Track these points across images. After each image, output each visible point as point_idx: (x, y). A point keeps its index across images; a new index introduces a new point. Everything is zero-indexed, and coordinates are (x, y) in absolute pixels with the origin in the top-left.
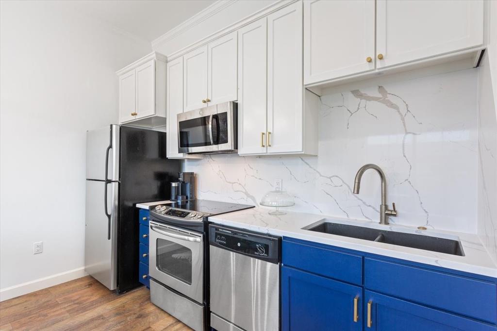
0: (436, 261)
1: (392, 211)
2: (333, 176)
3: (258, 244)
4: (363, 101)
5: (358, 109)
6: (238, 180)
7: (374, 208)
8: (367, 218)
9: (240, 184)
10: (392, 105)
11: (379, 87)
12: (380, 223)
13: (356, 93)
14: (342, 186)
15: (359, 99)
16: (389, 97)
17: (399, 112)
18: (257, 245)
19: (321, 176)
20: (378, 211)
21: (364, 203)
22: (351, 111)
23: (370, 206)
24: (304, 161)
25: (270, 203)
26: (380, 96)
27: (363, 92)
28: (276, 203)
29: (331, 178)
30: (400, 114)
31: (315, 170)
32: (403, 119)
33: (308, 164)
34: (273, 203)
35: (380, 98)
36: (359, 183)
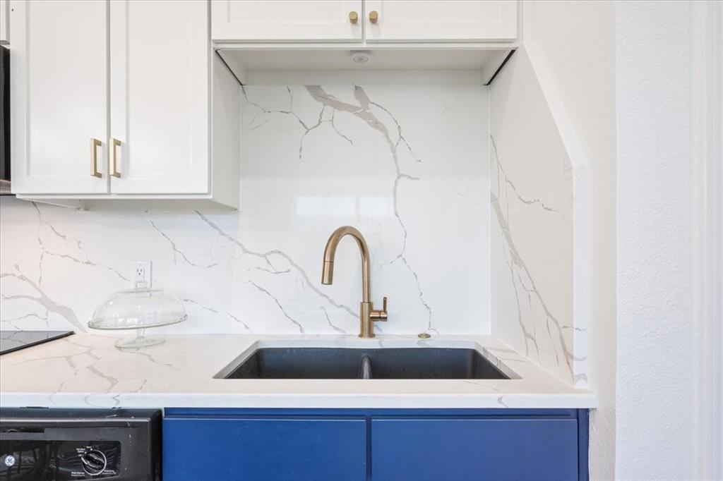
0: (500, 400)
1: (380, 312)
2: (272, 252)
3: (82, 444)
4: (329, 109)
5: (320, 122)
6: (17, 267)
7: (348, 310)
8: (336, 329)
9: (22, 278)
10: (377, 125)
11: (356, 88)
12: (361, 336)
13: (315, 90)
14: (289, 271)
15: (321, 103)
16: (373, 110)
17: (387, 137)
18: (80, 450)
19: (245, 251)
20: (355, 315)
21: (332, 302)
22: (306, 125)
23: (341, 306)
24: (206, 220)
25: (120, 320)
26: (357, 104)
27: (328, 91)
28: (136, 320)
29: (267, 257)
30: (389, 141)
31: (232, 239)
32: (394, 151)
33: (216, 227)
34: (129, 321)
35: (357, 108)
36: (332, 262)
